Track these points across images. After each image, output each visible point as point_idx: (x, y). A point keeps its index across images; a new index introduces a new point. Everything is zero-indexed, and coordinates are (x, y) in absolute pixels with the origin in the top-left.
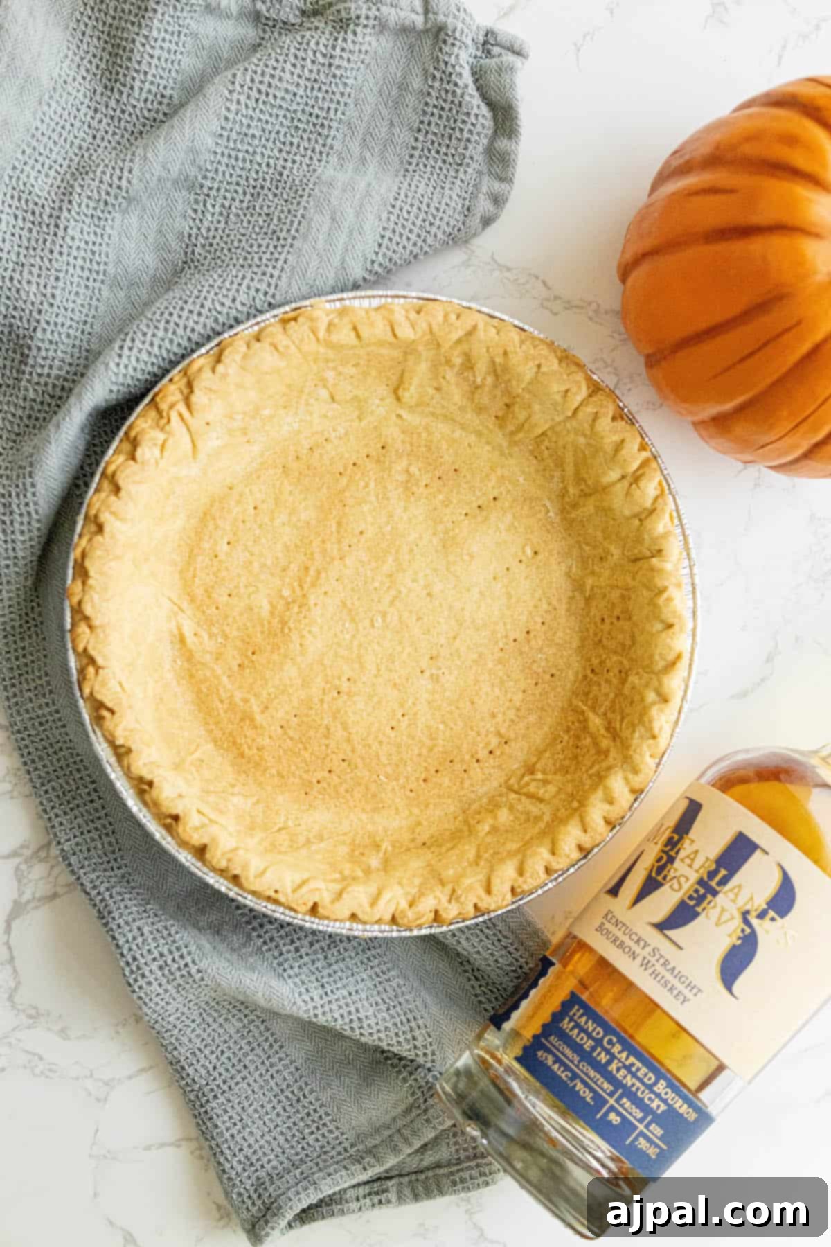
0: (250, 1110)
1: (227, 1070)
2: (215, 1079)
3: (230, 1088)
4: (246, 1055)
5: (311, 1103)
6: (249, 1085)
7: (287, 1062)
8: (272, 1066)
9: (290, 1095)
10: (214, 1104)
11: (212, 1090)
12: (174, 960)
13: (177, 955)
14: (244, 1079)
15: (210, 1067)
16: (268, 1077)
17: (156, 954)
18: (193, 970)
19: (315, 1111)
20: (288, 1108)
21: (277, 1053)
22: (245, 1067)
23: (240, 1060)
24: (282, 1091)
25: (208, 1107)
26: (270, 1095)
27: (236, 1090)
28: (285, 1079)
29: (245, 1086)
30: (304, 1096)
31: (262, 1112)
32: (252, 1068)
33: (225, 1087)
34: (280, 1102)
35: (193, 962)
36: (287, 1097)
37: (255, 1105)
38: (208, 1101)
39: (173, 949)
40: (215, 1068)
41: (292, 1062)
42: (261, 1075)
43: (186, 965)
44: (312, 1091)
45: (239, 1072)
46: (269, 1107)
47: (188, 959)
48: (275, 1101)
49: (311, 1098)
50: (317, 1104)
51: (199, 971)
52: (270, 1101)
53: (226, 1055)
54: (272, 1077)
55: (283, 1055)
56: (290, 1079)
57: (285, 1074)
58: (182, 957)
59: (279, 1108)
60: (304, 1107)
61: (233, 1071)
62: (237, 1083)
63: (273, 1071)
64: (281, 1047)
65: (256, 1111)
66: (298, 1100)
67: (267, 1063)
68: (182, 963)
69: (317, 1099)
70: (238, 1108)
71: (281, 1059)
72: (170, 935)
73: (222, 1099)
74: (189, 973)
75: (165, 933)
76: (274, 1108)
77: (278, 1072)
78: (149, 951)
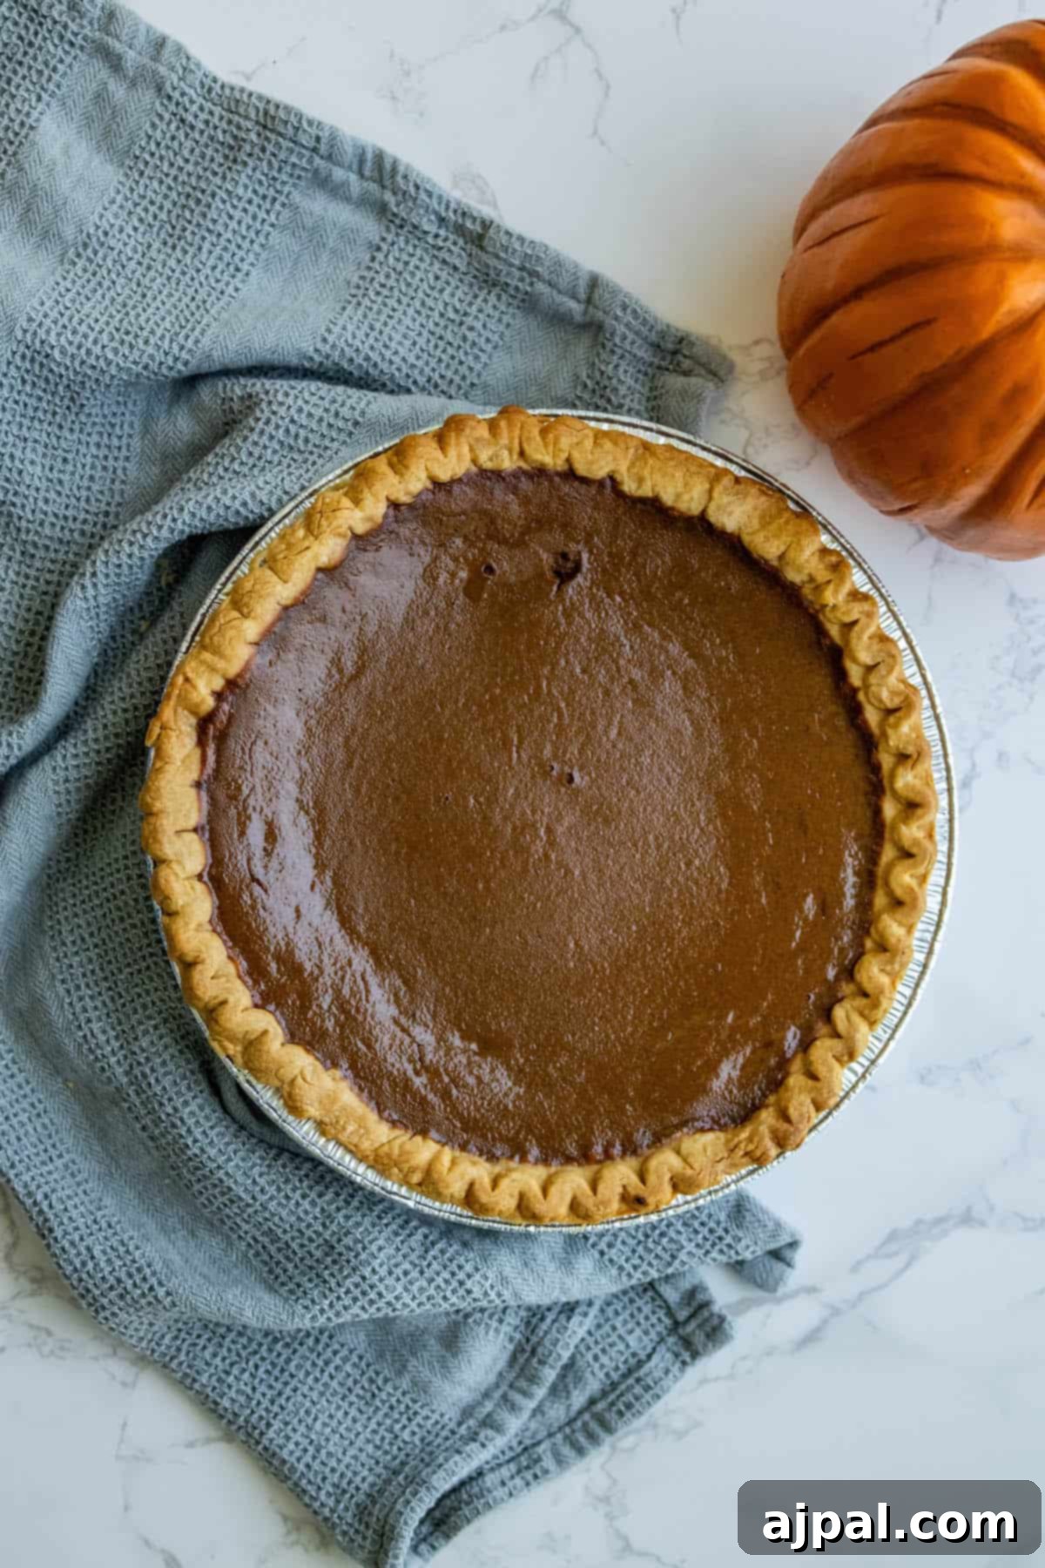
0: (318, 1426)
1: (271, 1387)
2: (259, 1403)
3: (282, 1408)
4: (288, 1361)
5: (389, 1394)
6: (305, 1396)
7: (344, 1352)
8: (327, 1363)
9: (361, 1392)
10: (271, 1434)
11: (261, 1418)
12: (135, 1285)
13: (138, 1278)
14: (295, 1390)
15: (248, 1390)
16: (326, 1378)
17: (112, 1280)
18: (161, 1292)
19: (399, 1401)
20: (364, 1408)
21: (327, 1345)
22: (292, 1376)
23: (282, 1371)
24: (350, 1390)
25: (265, 1442)
26: (337, 1399)
27: (290, 1406)
28: (348, 1375)
29: (300, 1398)
30: (379, 1389)
31: (334, 1423)
32: (301, 1375)
33: (276, 1409)
34: (351, 1404)
35: (161, 1284)
36: (358, 1396)
37: (323, 1418)
38: (262, 1434)
39: (133, 1270)
40: (254, 1389)
41: (351, 1351)
42: (317, 1380)
43: (151, 1289)
44: (386, 1380)
45: (286, 1384)
46: (340, 1414)
47: (154, 1281)
48: (345, 1405)
49: (389, 1388)
50: (399, 1393)
51: (168, 1294)
52: (339, 1408)
53: (262, 1370)
54: (332, 1377)
55: (336, 1346)
56: (356, 1373)
57: (348, 1368)
58: (145, 1279)
59: (353, 1412)
60: (383, 1402)
61: (278, 1386)
62: (288, 1399)
63: (331, 1369)
64: (331, 1337)
65: (325, 1425)
66: (374, 1395)
67: (320, 1363)
68: (146, 1287)
69: (395, 1388)
70: (302, 1429)
71: (335, 1353)
72: (128, 1252)
73: (277, 1424)
74: (156, 1297)
76: (346, 1413)
77: (337, 1368)
78: (103, 1278)
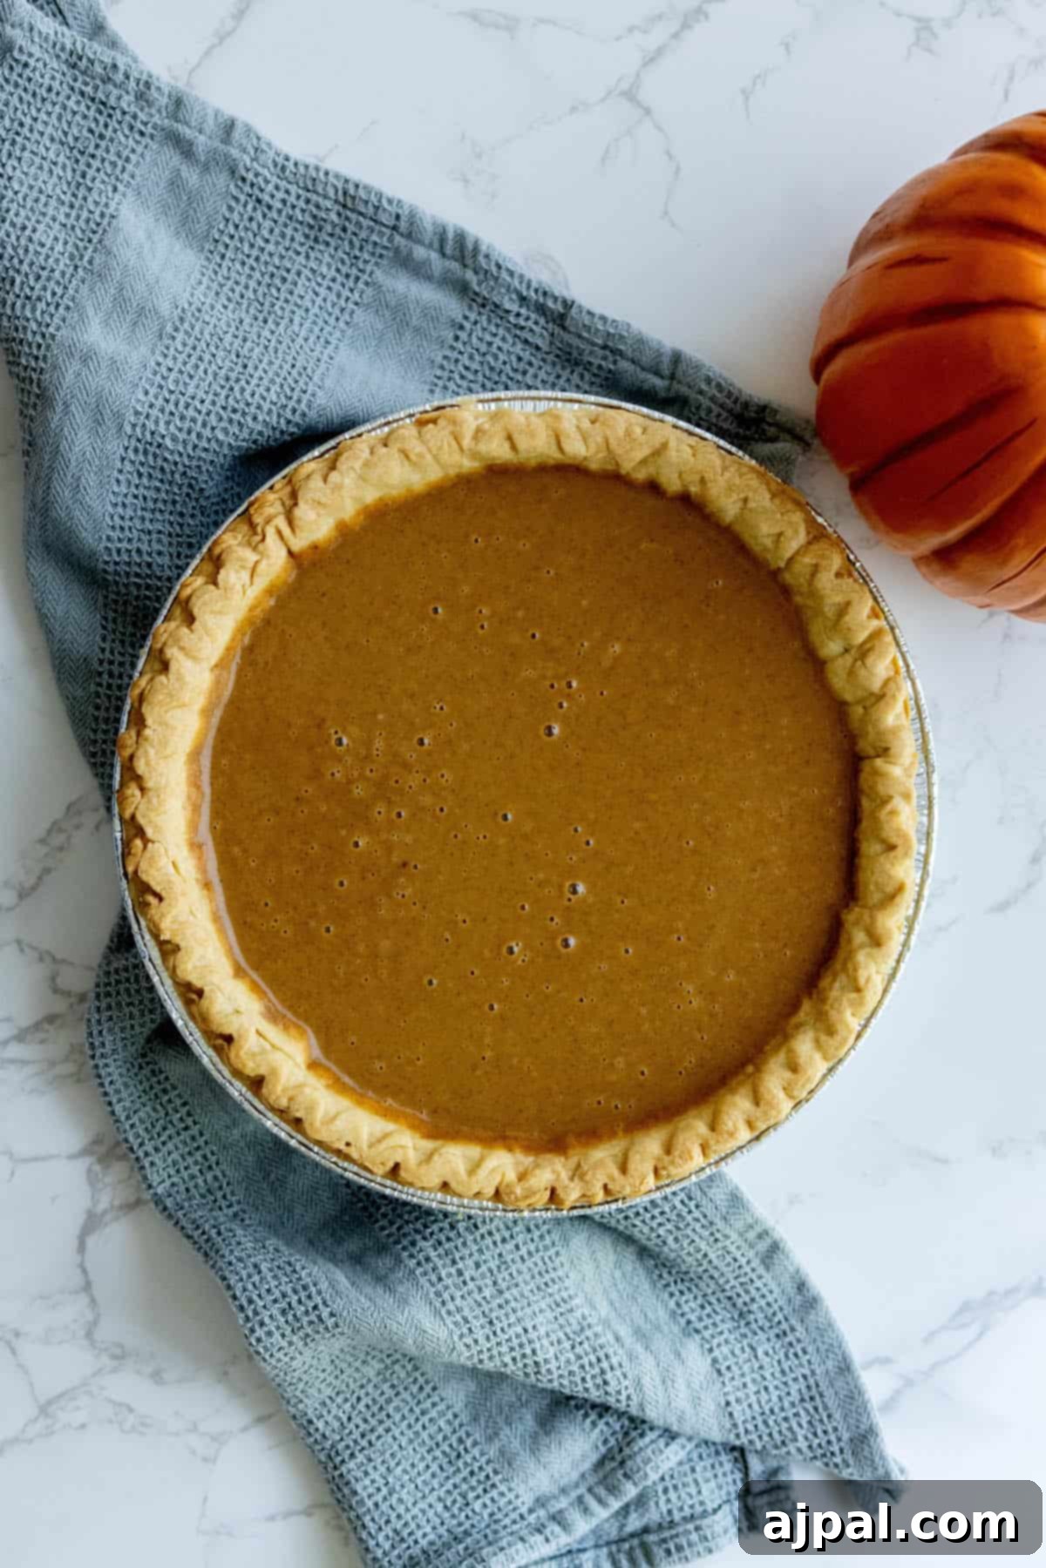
0: (398, 1471)
1: (365, 1421)
2: (351, 1433)
3: (370, 1443)
4: (389, 1401)
5: (474, 1458)
6: (395, 1438)
7: (442, 1407)
8: (423, 1413)
9: (447, 1449)
10: (352, 1465)
11: (348, 1447)
12: (300, 1302)
13: (303, 1295)
14: (388, 1430)
15: (345, 1419)
16: (418, 1427)
17: (277, 1294)
18: (325, 1313)
19: (481, 1468)
20: (445, 1466)
21: (429, 1396)
22: (388, 1416)
23: (381, 1408)
24: (438, 1445)
25: (344, 1469)
26: (423, 1450)
27: (379, 1444)
28: (440, 1430)
29: (390, 1440)
30: (466, 1450)
31: (414, 1473)
32: (397, 1417)
33: (364, 1443)
34: (435, 1459)
35: (325, 1303)
36: (444, 1453)
37: (405, 1465)
38: (343, 1461)
39: (299, 1288)
40: (349, 1419)
41: (448, 1408)
42: (410, 1426)
43: (315, 1307)
44: (475, 1444)
45: (381, 1422)
46: (421, 1466)
47: (318, 1300)
48: (429, 1458)
49: (476, 1452)
50: (483, 1460)
51: (332, 1315)
52: (423, 1458)
53: (363, 1403)
54: (424, 1427)
55: (436, 1399)
56: (447, 1429)
57: (442, 1423)
58: (309, 1297)
59: (434, 1467)
60: (466, 1464)
61: (373, 1422)
62: (379, 1437)
63: (425, 1419)
64: (434, 1389)
65: (405, 1471)
66: (459, 1456)
67: (417, 1410)
68: (311, 1304)
69: (482, 1454)
70: (382, 1469)
71: (434, 1405)
72: (294, 1271)
73: (360, 1458)
74: (320, 1318)
75: (289, 1269)
76: (428, 1467)
77: (431, 1420)
78: (269, 1291)
